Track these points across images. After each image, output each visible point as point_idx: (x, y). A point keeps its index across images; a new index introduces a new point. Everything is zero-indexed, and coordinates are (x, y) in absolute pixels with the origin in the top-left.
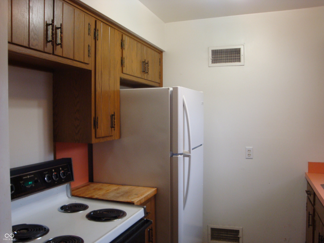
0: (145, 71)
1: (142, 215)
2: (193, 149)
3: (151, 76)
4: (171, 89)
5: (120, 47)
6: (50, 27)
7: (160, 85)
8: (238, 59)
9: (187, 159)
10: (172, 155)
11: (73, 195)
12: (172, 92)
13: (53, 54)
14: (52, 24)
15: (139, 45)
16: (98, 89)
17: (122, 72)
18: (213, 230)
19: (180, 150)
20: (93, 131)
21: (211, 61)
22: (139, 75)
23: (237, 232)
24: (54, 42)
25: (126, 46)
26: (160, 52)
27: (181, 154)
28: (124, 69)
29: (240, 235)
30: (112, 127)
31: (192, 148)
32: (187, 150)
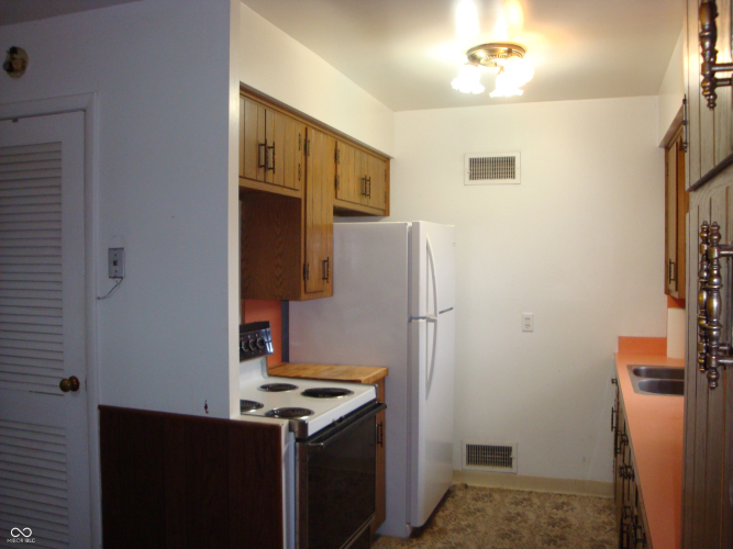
0: (365, 193)
1: (373, 396)
2: (441, 312)
3: (374, 201)
4: (410, 224)
5: (333, 161)
6: (263, 148)
7: (386, 213)
8: (512, 175)
9: (431, 325)
10: (410, 320)
11: (270, 375)
12: (411, 228)
13: (265, 182)
14: (265, 145)
15: (358, 152)
16: (309, 223)
17: (336, 197)
18: (470, 448)
19: (422, 312)
20: (303, 282)
21: (467, 176)
22: (357, 201)
23: (508, 450)
24: (266, 167)
25: (341, 158)
26: (386, 159)
27: (423, 318)
28: (339, 192)
29: (514, 454)
30: (324, 278)
31: (439, 310)
32: (431, 312)
